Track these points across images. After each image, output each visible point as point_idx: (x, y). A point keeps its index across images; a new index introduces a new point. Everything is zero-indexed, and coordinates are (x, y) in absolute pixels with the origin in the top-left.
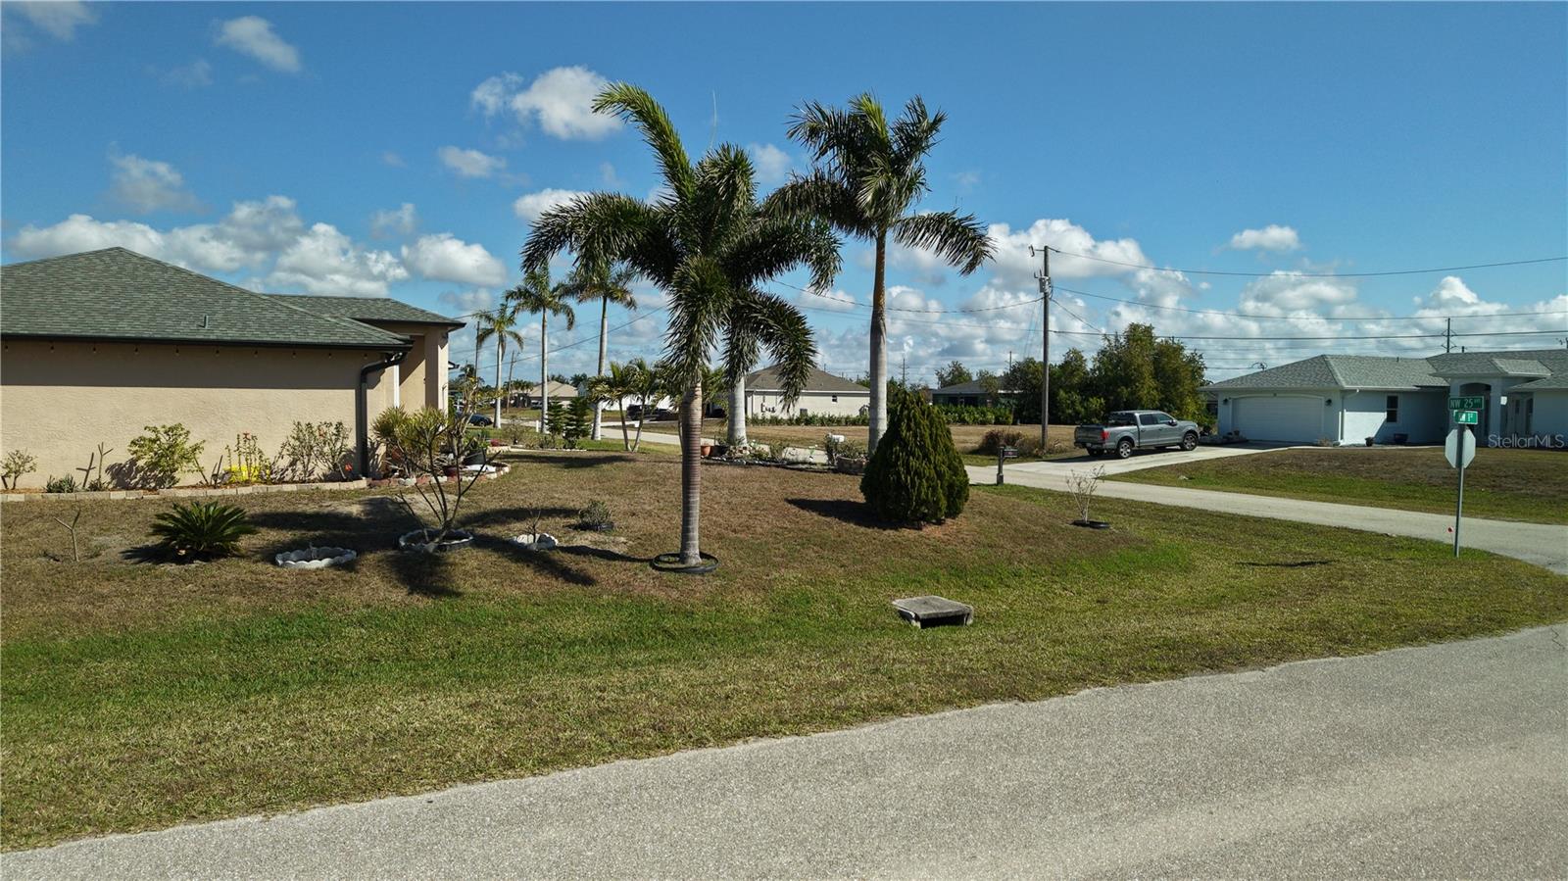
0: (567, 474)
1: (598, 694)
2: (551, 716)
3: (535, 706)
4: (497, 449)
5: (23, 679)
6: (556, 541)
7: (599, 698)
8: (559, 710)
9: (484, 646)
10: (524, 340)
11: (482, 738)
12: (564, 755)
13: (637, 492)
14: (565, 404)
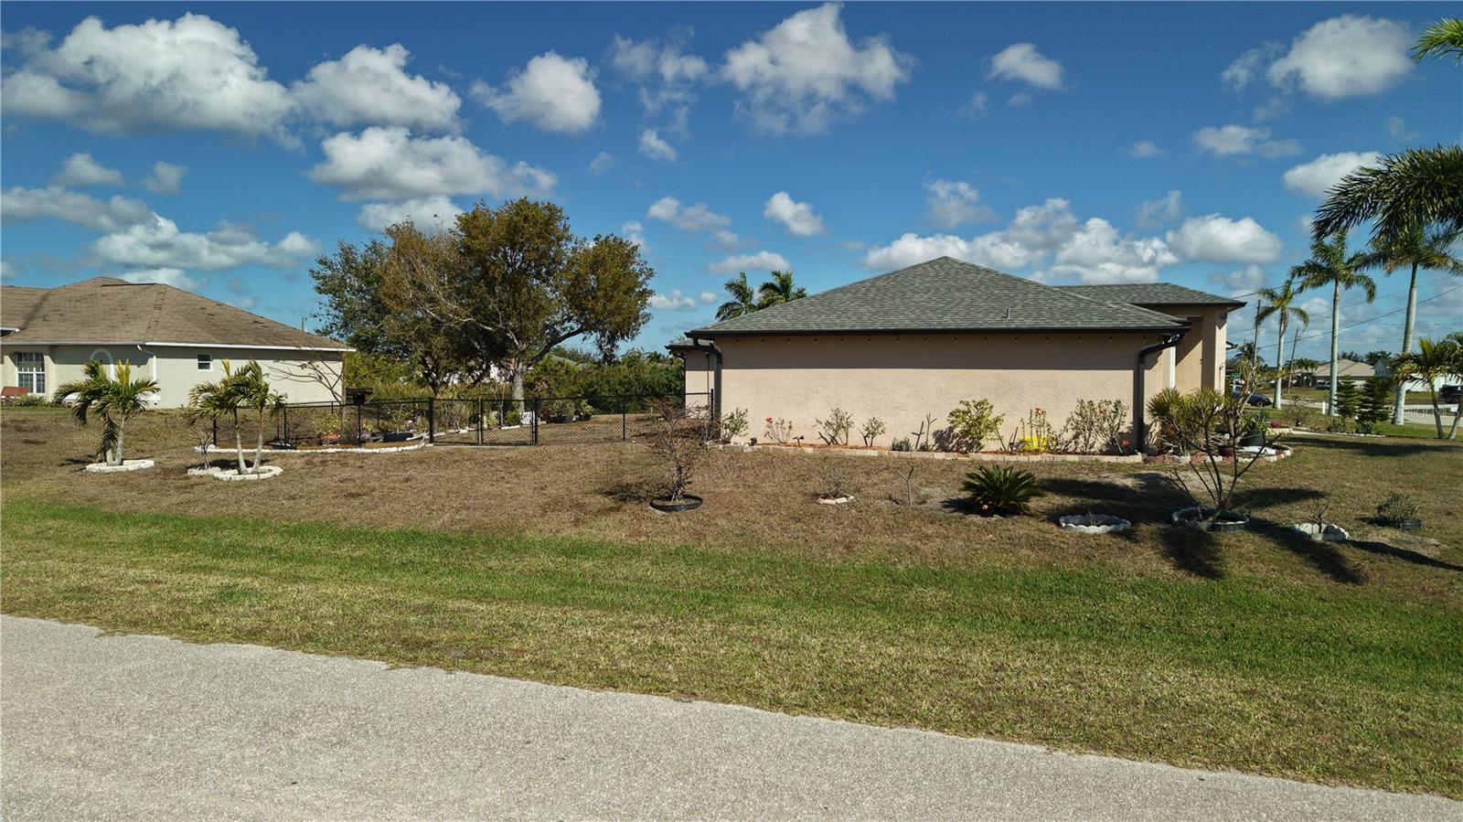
0: (1361, 461)
1: (1399, 712)
2: (1339, 723)
3: (1320, 708)
4: (1277, 431)
5: (875, 592)
6: (1347, 534)
7: (1401, 717)
8: (1349, 719)
9: (1261, 634)
10: (1310, 318)
11: (1258, 729)
12: (1356, 770)
13: (1454, 488)
14: (1359, 384)
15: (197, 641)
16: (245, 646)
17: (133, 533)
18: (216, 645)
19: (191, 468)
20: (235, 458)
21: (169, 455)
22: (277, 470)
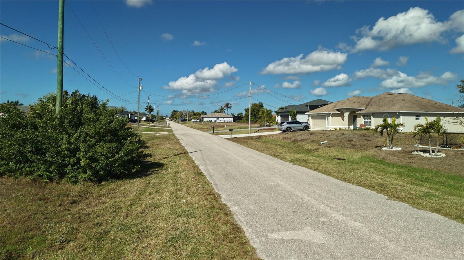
15: (417, 208)
16: (434, 214)
17: (395, 170)
18: (424, 211)
19: (413, 151)
20: (428, 150)
21: (406, 147)
22: (444, 155)
